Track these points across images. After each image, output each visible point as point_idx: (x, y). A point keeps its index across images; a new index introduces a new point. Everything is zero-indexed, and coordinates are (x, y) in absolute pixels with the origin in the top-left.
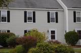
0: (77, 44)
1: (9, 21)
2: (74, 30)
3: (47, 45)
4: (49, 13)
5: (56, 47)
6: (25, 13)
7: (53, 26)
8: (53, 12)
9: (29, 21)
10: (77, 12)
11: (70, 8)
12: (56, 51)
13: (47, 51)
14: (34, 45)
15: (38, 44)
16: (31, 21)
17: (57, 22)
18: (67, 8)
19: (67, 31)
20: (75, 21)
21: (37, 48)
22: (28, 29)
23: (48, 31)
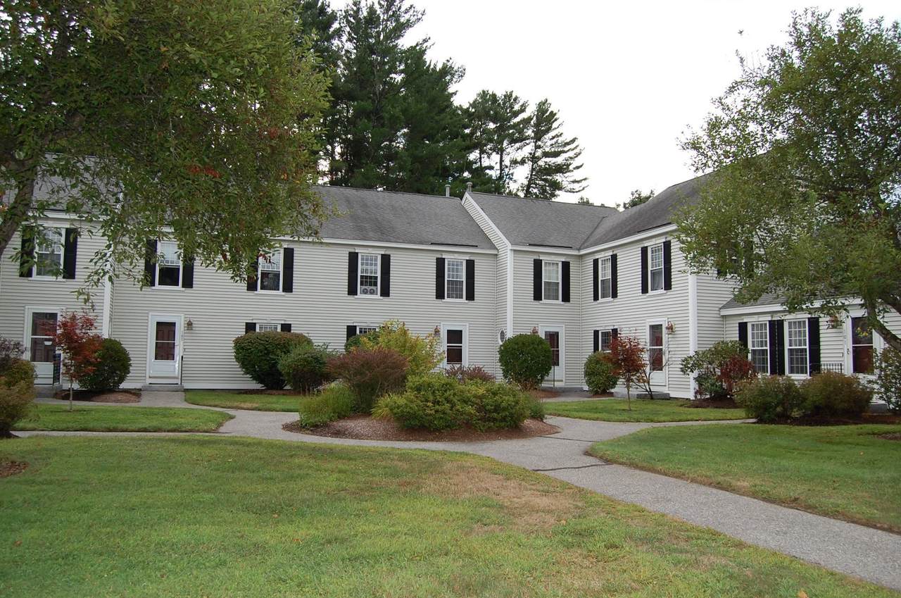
0: (544, 385)
1: (288, 288)
2: (535, 332)
3: (447, 387)
4: (440, 263)
5: (481, 391)
6: (353, 258)
7: (454, 313)
8: (456, 260)
9: (365, 292)
10: (548, 264)
11: (524, 245)
12: (481, 408)
13: (448, 406)
14: (399, 384)
15: (412, 380)
16: (372, 292)
17: (471, 296)
18: (510, 247)
19: (510, 334)
20: (537, 296)
21: (410, 394)
22: (361, 321)
23: (437, 332)
